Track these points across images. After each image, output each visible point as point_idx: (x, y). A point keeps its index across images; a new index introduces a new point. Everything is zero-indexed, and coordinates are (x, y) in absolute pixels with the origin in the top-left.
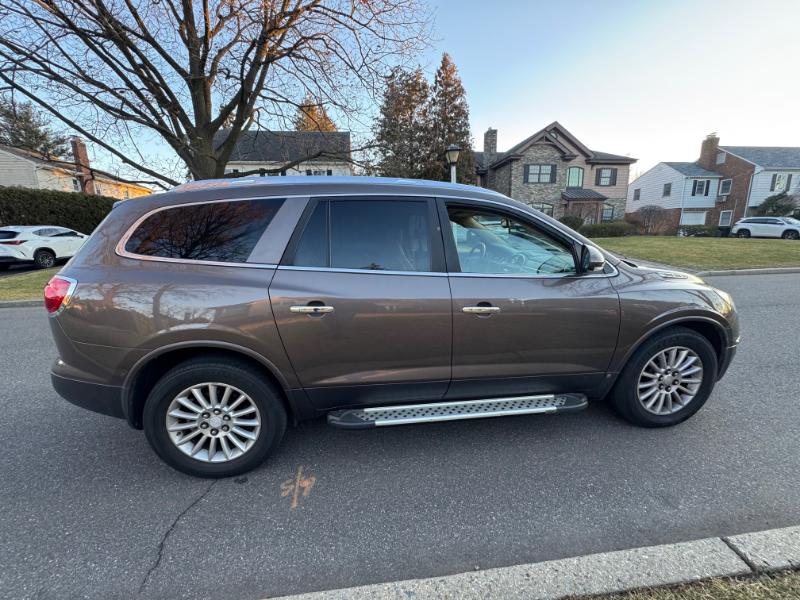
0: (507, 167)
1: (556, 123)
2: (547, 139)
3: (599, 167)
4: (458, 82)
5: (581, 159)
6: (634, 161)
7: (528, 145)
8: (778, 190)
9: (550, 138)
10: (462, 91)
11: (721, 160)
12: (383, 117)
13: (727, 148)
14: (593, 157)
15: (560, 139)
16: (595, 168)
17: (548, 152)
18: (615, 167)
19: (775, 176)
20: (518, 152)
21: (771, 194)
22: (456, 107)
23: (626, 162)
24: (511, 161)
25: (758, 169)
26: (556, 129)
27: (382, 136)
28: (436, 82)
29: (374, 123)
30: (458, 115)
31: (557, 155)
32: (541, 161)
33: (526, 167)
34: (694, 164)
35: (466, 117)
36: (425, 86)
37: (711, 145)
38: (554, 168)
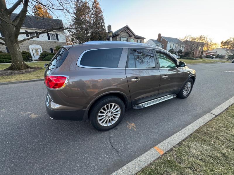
0: (115, 37)
1: (127, 26)
2: (125, 30)
3: (138, 39)
4: (100, 8)
5: (133, 37)
6: (145, 38)
7: (120, 31)
8: (171, 48)
9: (126, 30)
10: (101, 11)
11: (162, 40)
12: (75, 16)
13: (162, 37)
14: (136, 36)
15: (128, 30)
16: (137, 40)
17: (126, 34)
18: (141, 40)
19: (171, 44)
20: (118, 33)
21: (170, 48)
22: (99, 17)
23: (143, 39)
24: (116, 36)
25: (168, 42)
26: (127, 27)
27: (75, 23)
28: (93, 7)
29: (72, 18)
30: (100, 19)
31: (128, 35)
32: (124, 37)
33: (120, 38)
34: (157, 40)
35: (103, 20)
36: (89, 8)
37: (159, 35)
38: (127, 39)
